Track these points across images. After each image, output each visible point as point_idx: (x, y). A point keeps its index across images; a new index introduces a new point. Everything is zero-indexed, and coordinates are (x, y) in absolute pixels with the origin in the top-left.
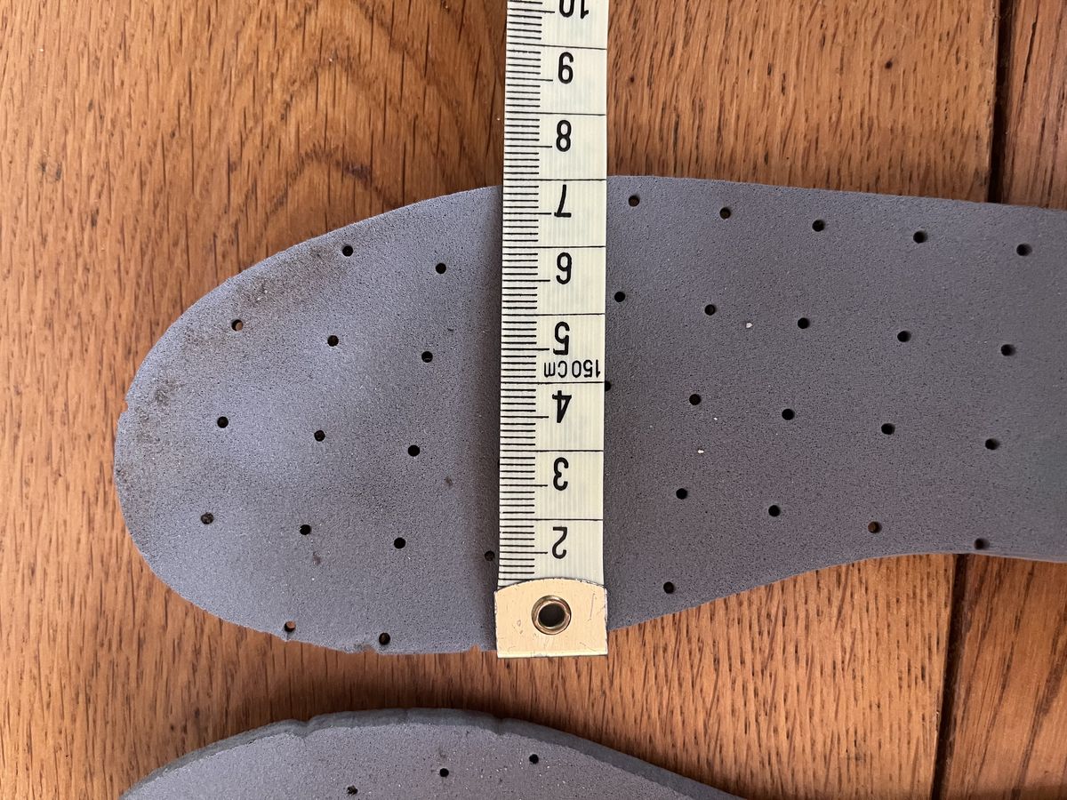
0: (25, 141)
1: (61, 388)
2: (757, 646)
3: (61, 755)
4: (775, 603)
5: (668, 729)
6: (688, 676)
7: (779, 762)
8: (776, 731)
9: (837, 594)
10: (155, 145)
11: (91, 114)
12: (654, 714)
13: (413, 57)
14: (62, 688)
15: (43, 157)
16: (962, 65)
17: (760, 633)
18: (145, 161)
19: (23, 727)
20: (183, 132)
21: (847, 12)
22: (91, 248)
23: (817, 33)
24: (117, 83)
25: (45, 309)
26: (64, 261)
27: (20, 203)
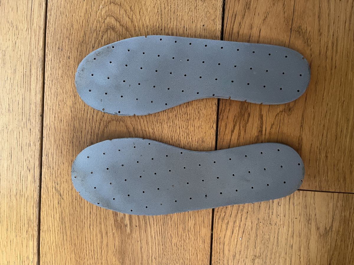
0: (55, 44)
1: (65, 88)
2: (186, 124)
3: (68, 153)
4: (188, 117)
5: (172, 139)
6: (175, 130)
7: (190, 143)
8: (189, 138)
9: (198, 115)
10: (79, 44)
11: (67, 39)
12: (170, 137)
13: (124, 27)
14: (67, 141)
15: (59, 47)
16: (216, 24)
17: (186, 122)
18: (78, 47)
19: (60, 149)
20: (84, 42)
21: (196, 17)
22: (69, 63)
23: (192, 21)
24: (72, 33)
25: (61, 74)
26: (64, 65)
27: (55, 55)
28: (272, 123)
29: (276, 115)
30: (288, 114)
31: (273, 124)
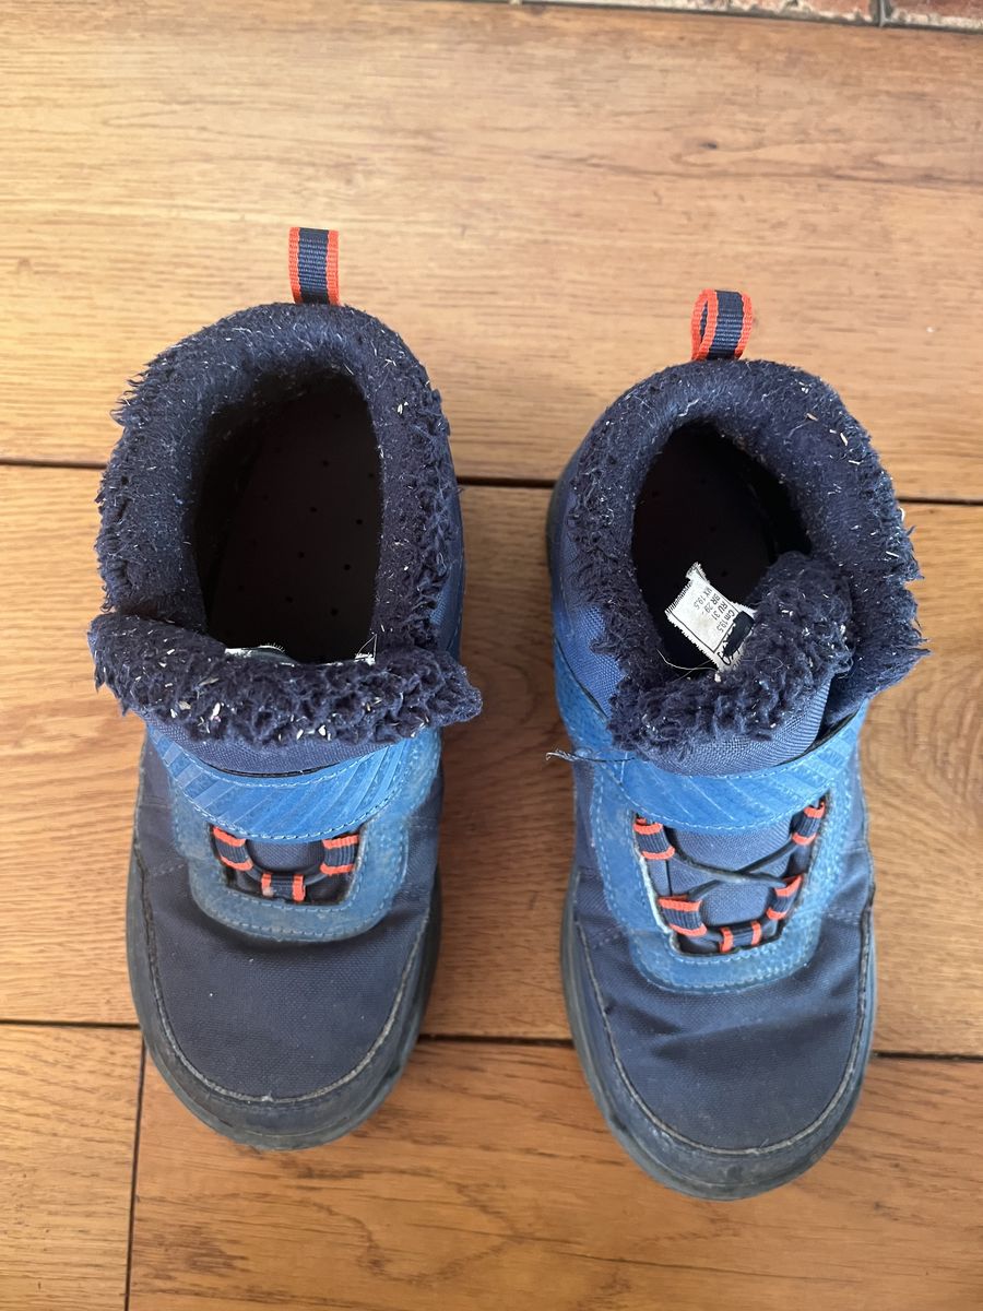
28: (335, 1210)
29: (359, 1222)
30: (361, 1257)
31: (330, 1212)
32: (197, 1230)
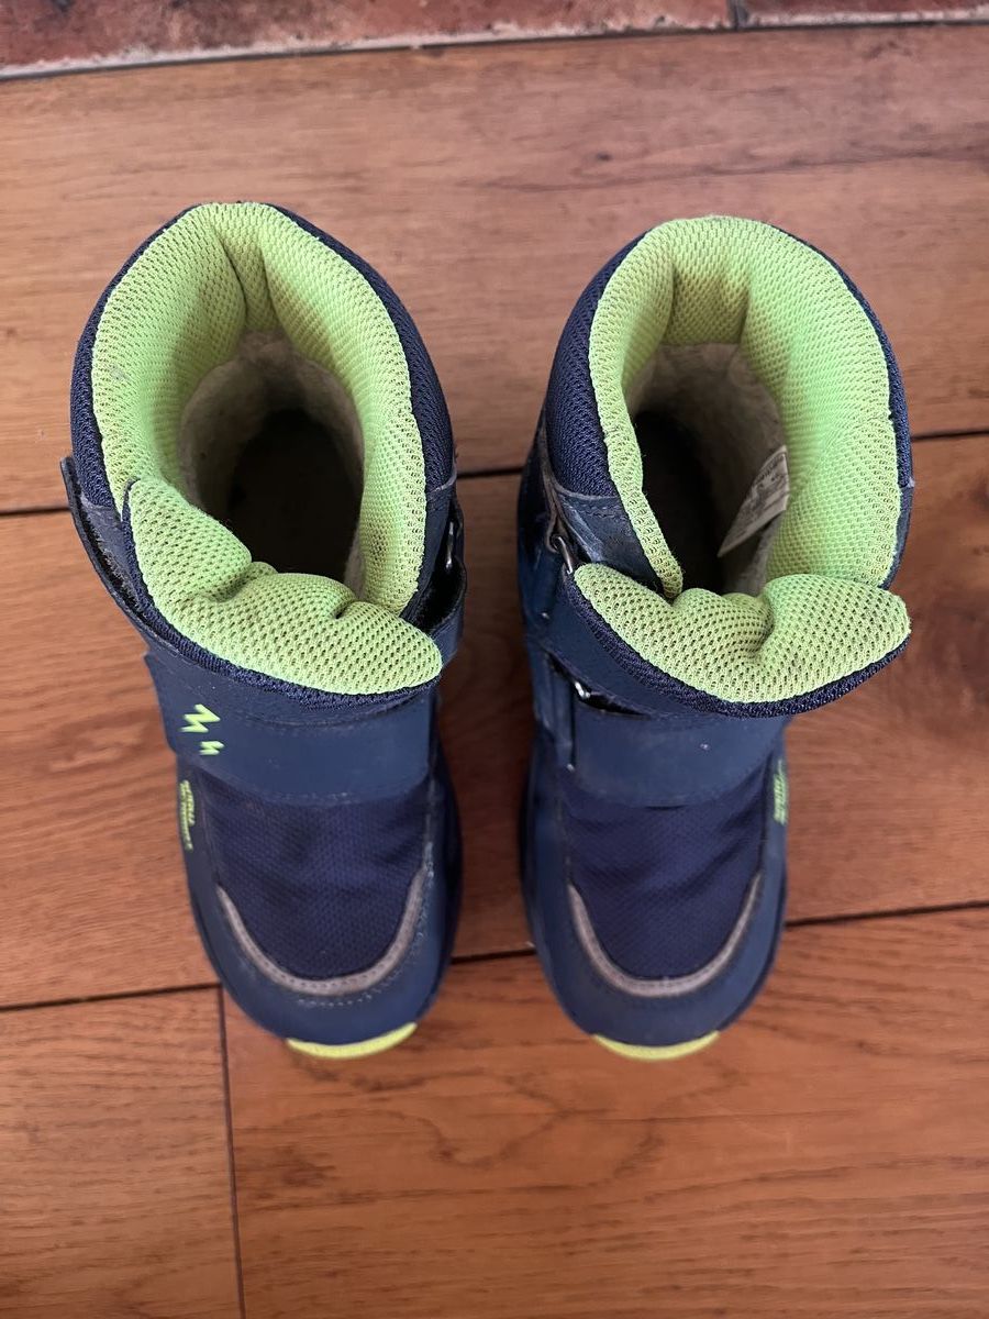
28: (406, 1114)
29: (426, 1121)
30: (431, 1150)
31: (401, 1116)
32: (289, 1150)
